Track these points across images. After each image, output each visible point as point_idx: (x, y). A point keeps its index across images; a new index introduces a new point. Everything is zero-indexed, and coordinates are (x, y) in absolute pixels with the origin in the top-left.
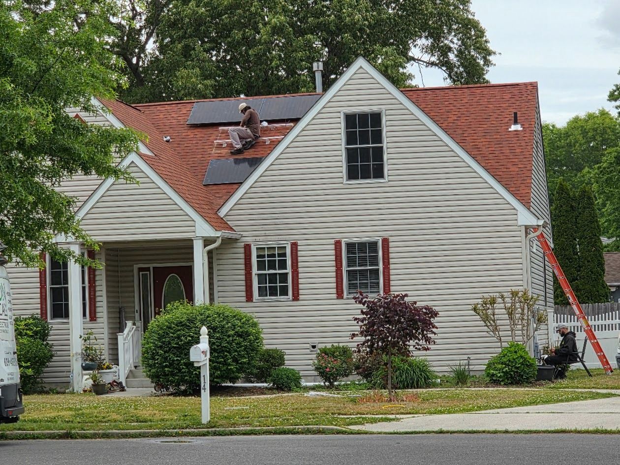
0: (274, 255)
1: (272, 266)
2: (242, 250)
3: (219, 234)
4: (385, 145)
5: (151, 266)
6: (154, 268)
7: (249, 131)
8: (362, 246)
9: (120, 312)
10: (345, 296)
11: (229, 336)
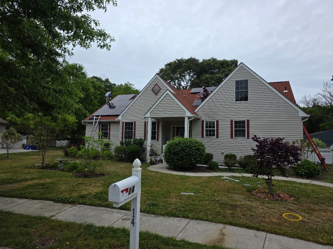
0: (211, 124)
1: (210, 127)
2: (201, 122)
3: (193, 115)
4: (249, 90)
5: (176, 126)
6: (177, 127)
7: (205, 93)
8: (240, 122)
9: (166, 139)
10: (234, 137)
11: (193, 150)
